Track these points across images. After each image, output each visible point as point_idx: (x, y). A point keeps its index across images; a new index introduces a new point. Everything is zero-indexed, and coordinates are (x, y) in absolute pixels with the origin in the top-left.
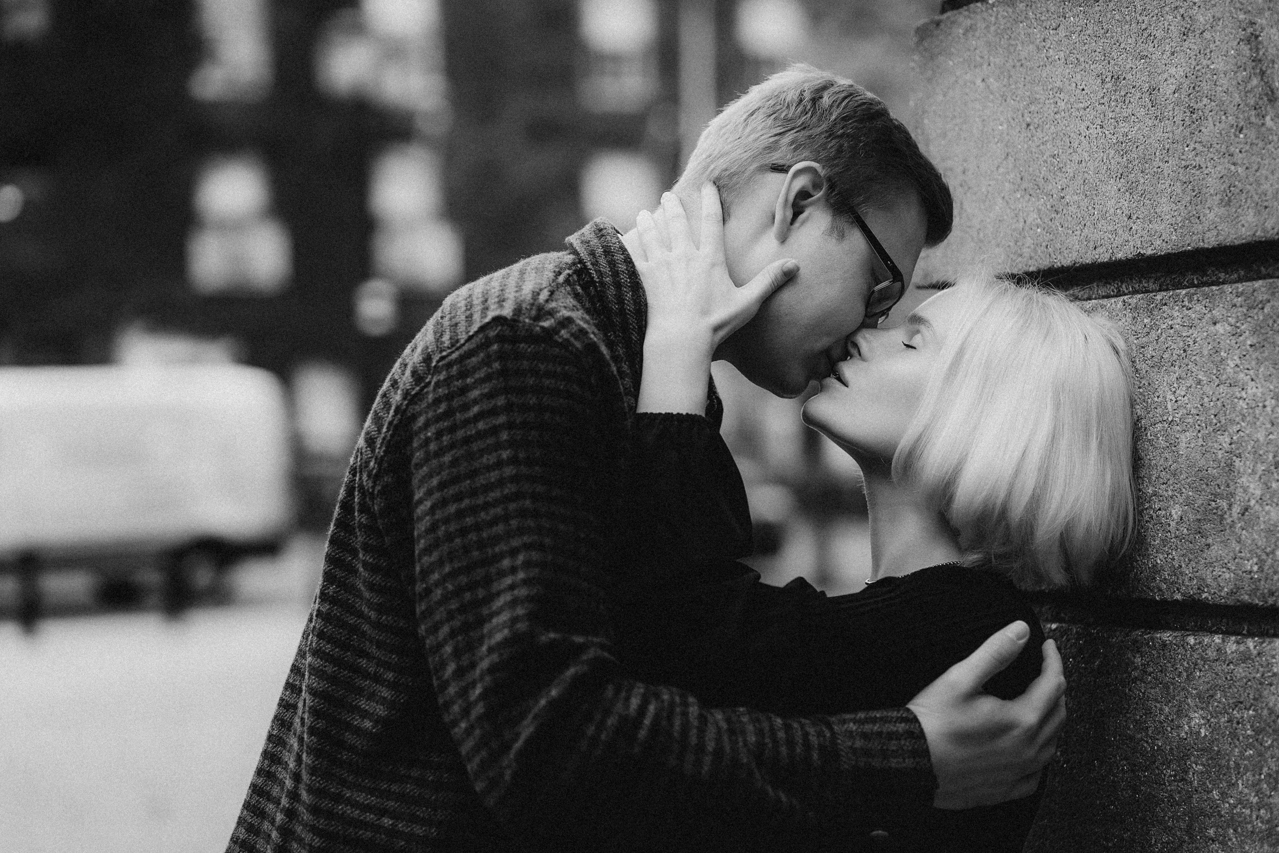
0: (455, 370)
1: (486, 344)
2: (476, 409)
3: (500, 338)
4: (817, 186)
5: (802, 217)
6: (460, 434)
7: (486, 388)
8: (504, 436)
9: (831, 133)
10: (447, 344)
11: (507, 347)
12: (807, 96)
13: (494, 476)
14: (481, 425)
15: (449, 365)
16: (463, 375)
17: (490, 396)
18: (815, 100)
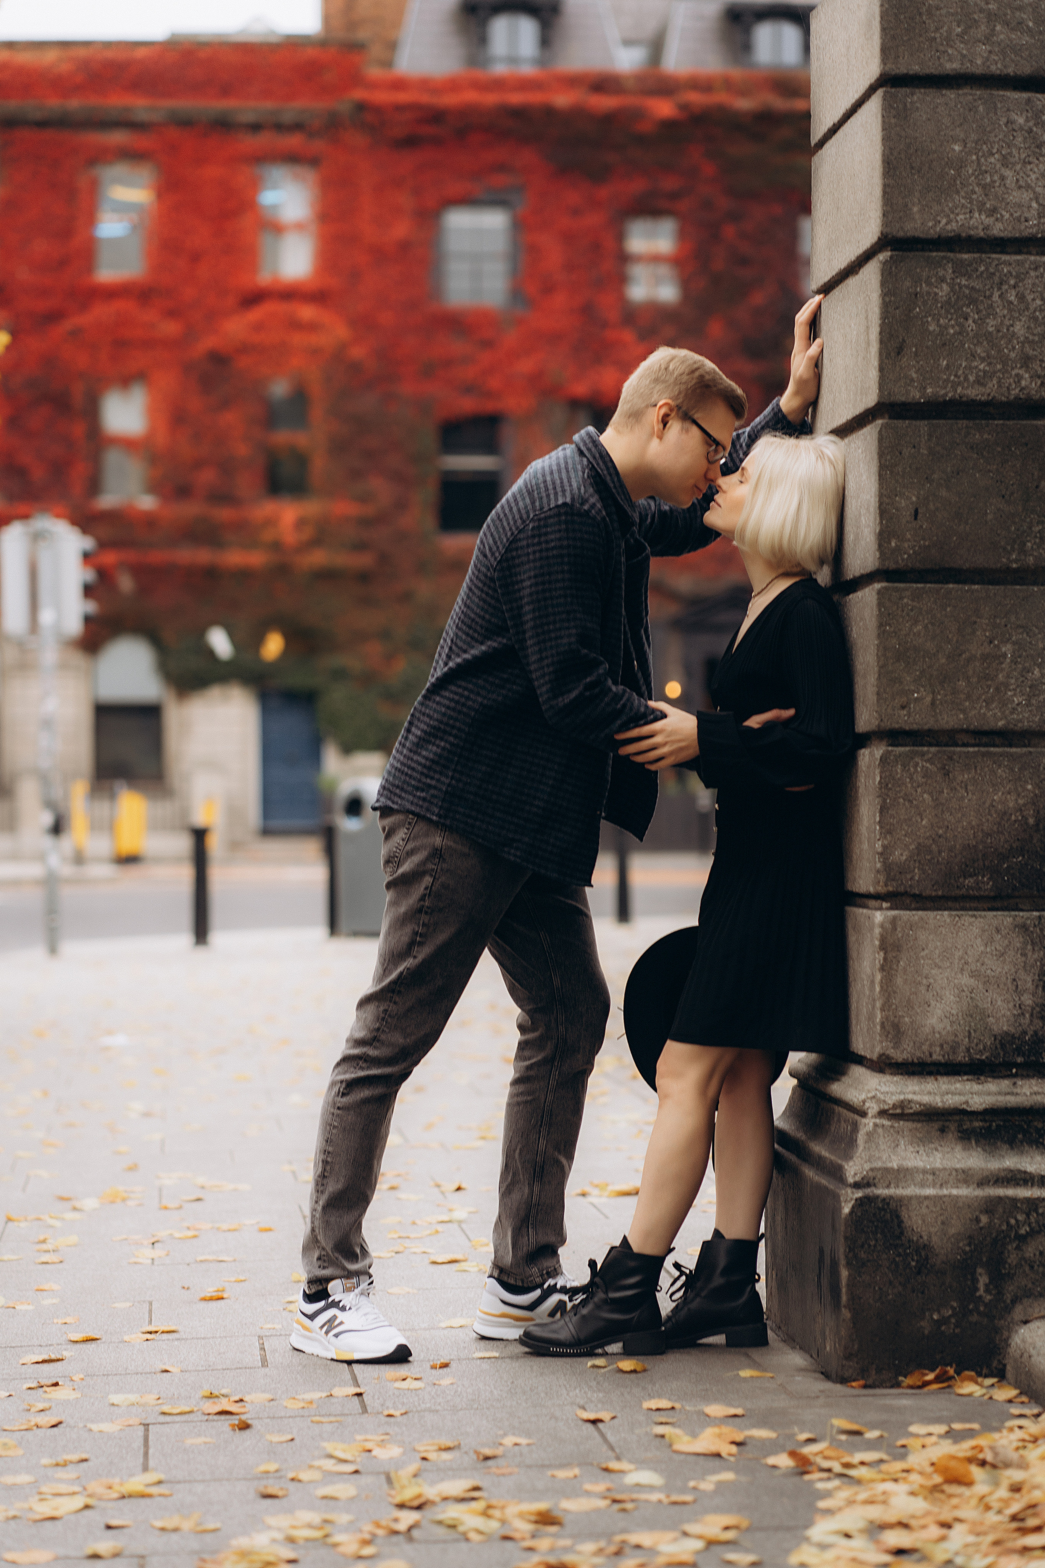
0: (542, 523)
1: (559, 515)
2: (553, 544)
3: (566, 514)
4: (671, 410)
5: (668, 426)
6: (544, 554)
7: (558, 535)
8: (566, 560)
9: (676, 382)
10: (538, 508)
11: (569, 518)
12: (663, 367)
13: (560, 576)
14: (555, 552)
15: (539, 520)
16: (546, 526)
17: (560, 539)
18: (666, 369)
